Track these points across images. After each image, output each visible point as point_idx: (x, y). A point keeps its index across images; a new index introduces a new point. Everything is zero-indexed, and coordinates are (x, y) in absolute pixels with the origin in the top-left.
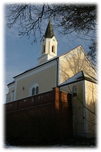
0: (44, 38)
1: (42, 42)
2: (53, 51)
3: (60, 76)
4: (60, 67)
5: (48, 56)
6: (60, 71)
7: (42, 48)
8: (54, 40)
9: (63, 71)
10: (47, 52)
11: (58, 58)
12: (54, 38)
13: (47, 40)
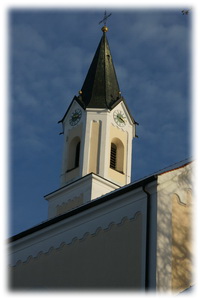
0: (77, 107)
1: (68, 126)
2: (113, 165)
3: (160, 263)
4: (161, 221)
5: (95, 183)
6: (162, 242)
7: (65, 151)
8: (120, 118)
9: (174, 243)
10: (87, 168)
11: (154, 179)
12: (119, 108)
13: (92, 116)
